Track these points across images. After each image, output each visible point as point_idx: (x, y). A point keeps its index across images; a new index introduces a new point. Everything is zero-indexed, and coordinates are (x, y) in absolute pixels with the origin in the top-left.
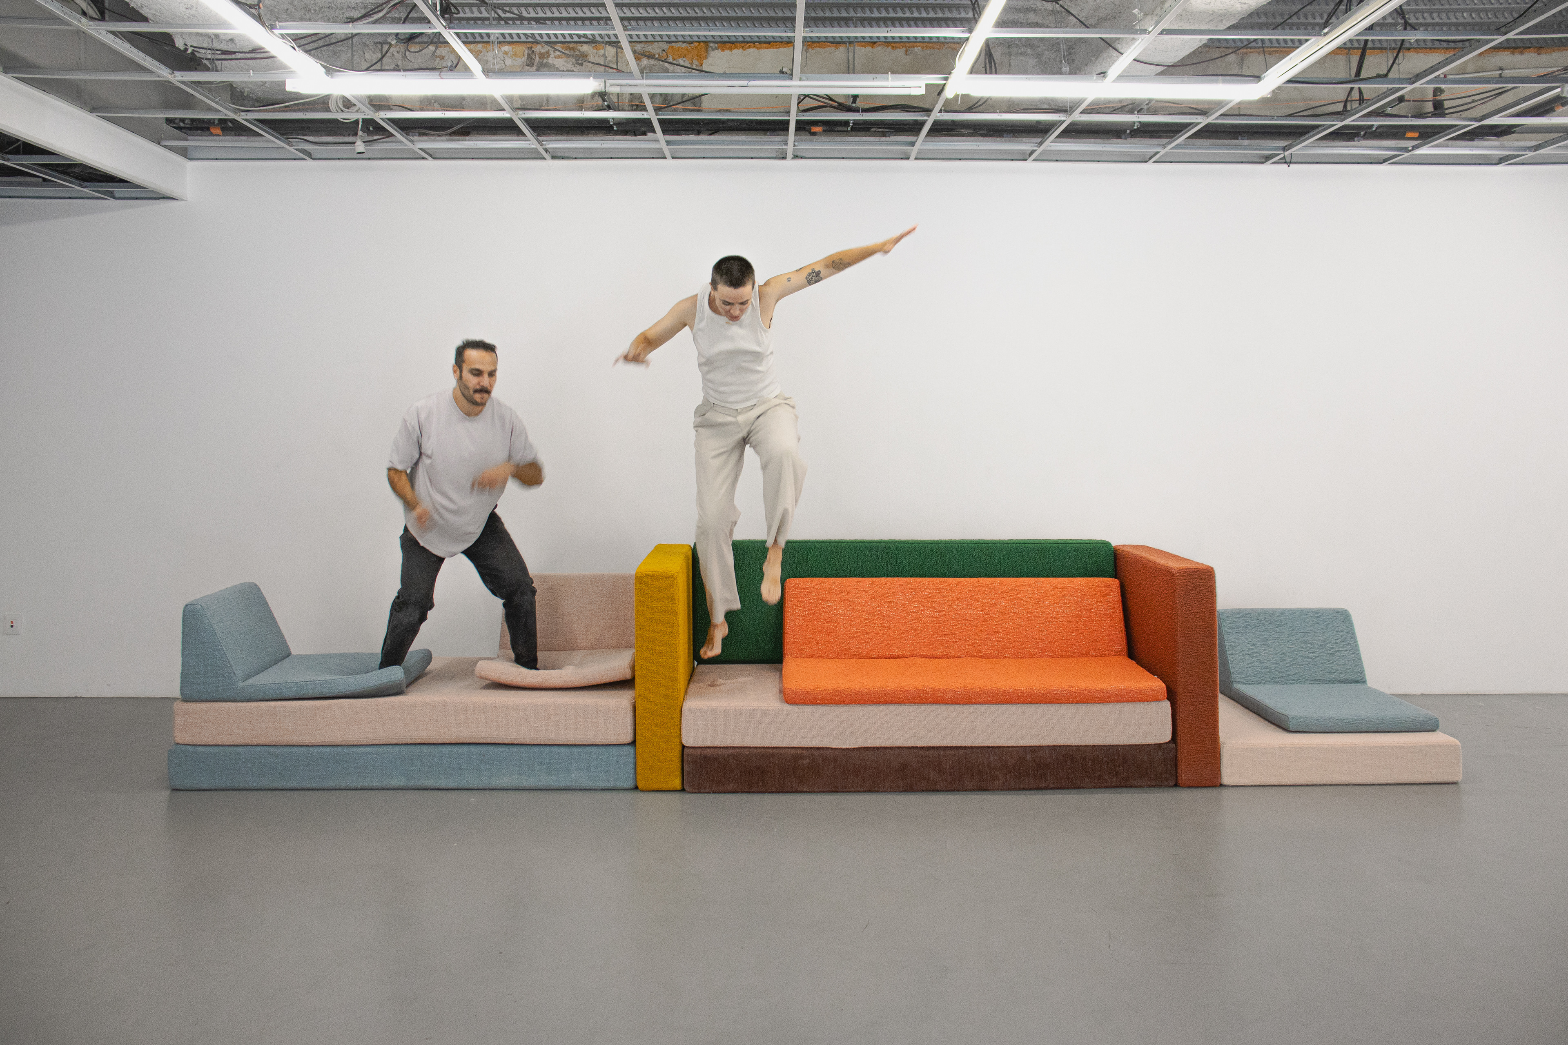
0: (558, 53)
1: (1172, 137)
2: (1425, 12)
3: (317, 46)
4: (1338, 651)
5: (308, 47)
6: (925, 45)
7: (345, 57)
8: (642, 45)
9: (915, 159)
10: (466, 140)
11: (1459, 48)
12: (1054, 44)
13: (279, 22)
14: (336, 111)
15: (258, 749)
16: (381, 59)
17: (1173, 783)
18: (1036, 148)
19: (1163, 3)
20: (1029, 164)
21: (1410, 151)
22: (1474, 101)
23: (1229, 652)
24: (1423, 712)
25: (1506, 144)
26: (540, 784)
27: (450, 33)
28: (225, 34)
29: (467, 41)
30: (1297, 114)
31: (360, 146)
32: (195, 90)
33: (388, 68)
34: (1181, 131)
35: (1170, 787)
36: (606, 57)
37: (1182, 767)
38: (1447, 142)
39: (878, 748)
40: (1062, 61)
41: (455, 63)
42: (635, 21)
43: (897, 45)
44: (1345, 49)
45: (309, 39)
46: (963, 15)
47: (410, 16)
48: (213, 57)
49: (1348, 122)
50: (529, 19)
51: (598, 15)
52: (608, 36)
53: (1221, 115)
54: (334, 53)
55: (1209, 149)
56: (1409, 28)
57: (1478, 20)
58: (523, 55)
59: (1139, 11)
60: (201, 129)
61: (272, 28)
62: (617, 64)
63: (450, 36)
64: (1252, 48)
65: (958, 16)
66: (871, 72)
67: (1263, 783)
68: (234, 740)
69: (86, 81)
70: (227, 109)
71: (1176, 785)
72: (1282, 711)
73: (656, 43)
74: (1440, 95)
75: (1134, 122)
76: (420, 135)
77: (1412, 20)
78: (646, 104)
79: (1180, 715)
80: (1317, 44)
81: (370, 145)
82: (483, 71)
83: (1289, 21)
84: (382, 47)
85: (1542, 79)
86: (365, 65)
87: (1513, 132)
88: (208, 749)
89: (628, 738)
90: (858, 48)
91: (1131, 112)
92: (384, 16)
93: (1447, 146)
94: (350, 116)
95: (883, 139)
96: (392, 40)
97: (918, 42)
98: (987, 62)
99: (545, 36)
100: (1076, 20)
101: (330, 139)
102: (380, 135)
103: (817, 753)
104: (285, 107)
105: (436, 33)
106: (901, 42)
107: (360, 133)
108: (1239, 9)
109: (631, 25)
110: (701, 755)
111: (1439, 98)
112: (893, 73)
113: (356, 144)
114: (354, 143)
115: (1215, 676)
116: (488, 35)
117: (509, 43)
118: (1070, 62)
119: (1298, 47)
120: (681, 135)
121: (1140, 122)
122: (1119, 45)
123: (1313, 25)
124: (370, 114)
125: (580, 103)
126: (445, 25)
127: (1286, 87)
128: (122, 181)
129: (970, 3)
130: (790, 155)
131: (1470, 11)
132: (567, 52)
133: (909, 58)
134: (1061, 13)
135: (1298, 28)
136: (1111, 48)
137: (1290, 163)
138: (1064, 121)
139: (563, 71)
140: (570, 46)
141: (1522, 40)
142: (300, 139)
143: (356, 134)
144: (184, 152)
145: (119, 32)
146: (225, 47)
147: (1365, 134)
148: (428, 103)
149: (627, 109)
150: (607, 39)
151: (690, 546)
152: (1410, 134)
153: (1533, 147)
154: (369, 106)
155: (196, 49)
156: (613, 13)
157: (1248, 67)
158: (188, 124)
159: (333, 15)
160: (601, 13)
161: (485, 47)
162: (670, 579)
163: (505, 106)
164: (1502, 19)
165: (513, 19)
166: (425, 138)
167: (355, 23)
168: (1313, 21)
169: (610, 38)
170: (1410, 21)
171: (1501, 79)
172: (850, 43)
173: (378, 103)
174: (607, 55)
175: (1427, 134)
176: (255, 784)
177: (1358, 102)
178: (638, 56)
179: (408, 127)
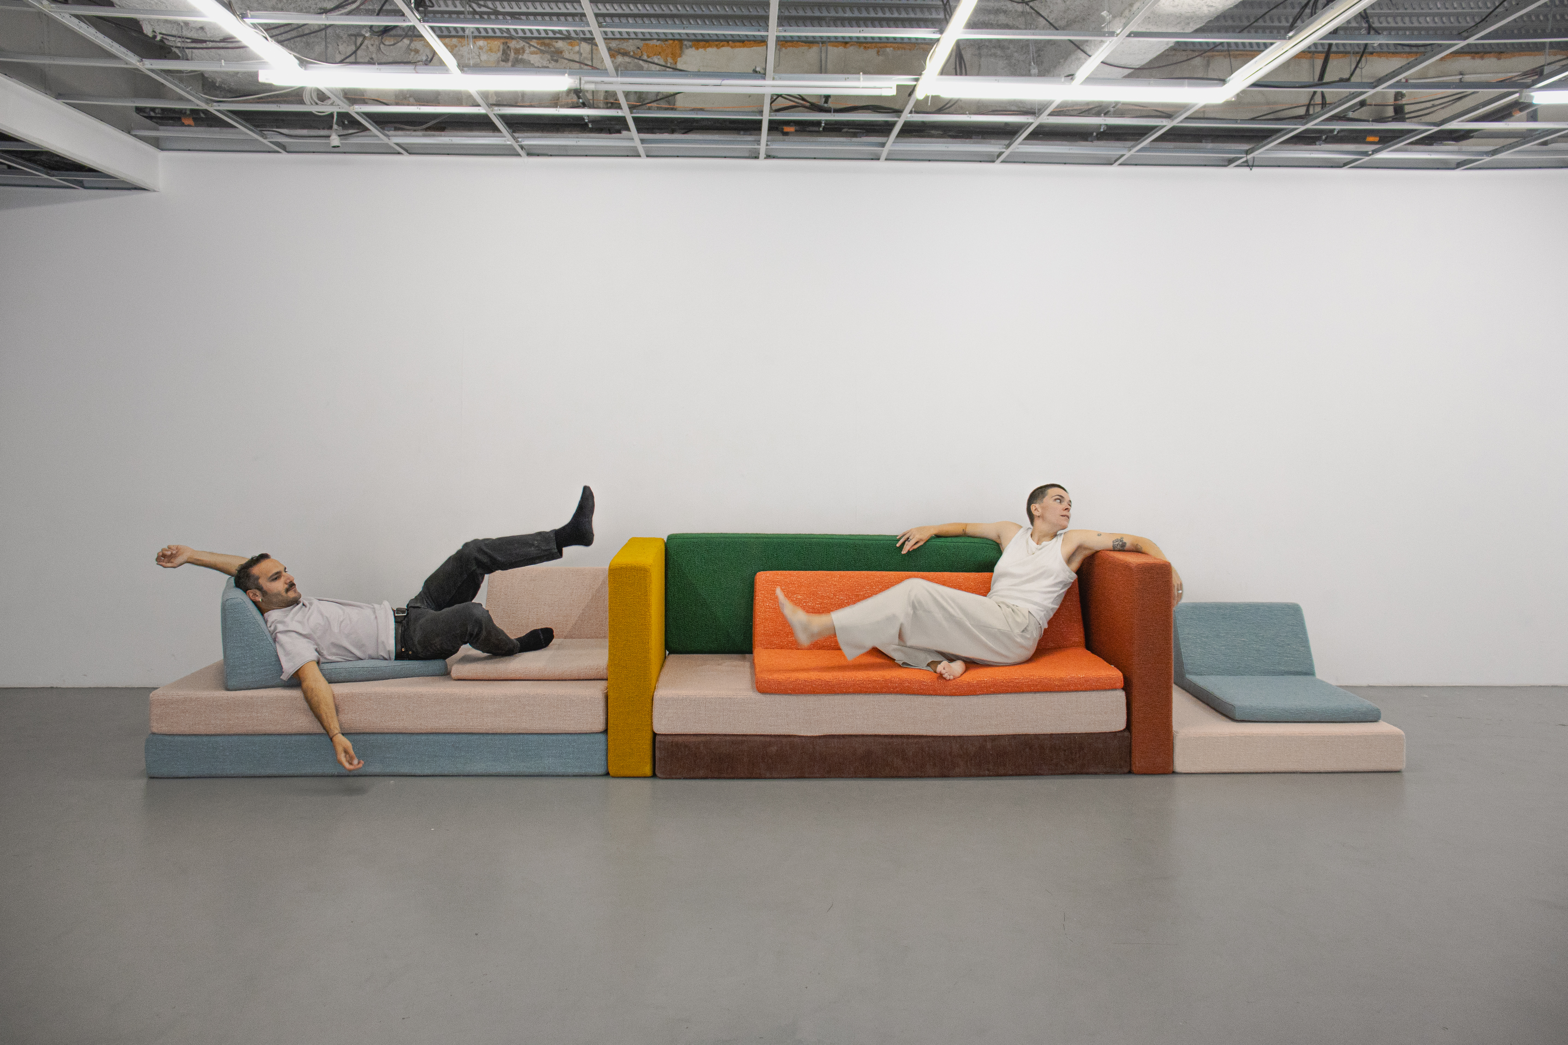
0: (532, 49)
1: (1137, 140)
2: (1389, 16)
3: (289, 37)
4: (1289, 644)
5: (280, 38)
6: (896, 45)
7: (318, 49)
8: (617, 42)
9: (886, 159)
10: (441, 136)
11: (1420, 53)
12: (1023, 46)
13: (251, 11)
14: (310, 104)
15: (235, 738)
16: (355, 52)
17: (1126, 770)
18: (1004, 150)
19: (1131, 5)
20: (997, 166)
21: (1370, 155)
22: (1434, 106)
23: (1182, 644)
24: (1367, 703)
25: (1464, 148)
26: (514, 771)
27: (424, 27)
28: (195, 22)
29: (443, 35)
30: (1261, 118)
31: (335, 140)
32: (165, 79)
33: (363, 61)
34: (1145, 134)
35: (1125, 773)
36: (581, 54)
37: (1136, 754)
38: (1405, 147)
39: (844, 736)
40: (1030, 62)
41: (430, 57)
42: (610, 18)
43: (868, 45)
44: (1308, 53)
45: (282, 30)
46: (934, 16)
47: (384, 8)
48: (183, 45)
49: (1310, 126)
50: (504, 14)
51: (573, 11)
52: (583, 32)
53: (1187, 118)
54: (308, 44)
55: (1173, 152)
56: (1372, 32)
57: (1440, 24)
58: (499, 50)
59: (1108, 13)
60: (172, 118)
61: (243, 16)
62: (592, 61)
63: (425, 30)
64: (1217, 51)
65: (930, 17)
66: (843, 72)
67: (1213, 771)
68: (212, 730)
69: (50, 66)
70: (199, 99)
71: (1130, 772)
72: (1229, 701)
73: (631, 41)
74: (1401, 99)
75: (1101, 125)
76: (396, 129)
77: (1376, 25)
78: (620, 102)
79: (1135, 705)
80: (1282, 47)
81: (345, 139)
82: (459, 66)
83: (1255, 24)
84: (356, 39)
85: (1500, 84)
86: (339, 58)
87: (1472, 137)
88: (185, 739)
89: (600, 727)
90: (830, 48)
91: (1098, 114)
92: (358, 7)
93: (1406, 151)
94: (324, 109)
95: (854, 139)
96: (366, 32)
97: (890, 43)
98: (958, 63)
99: (520, 32)
100: (1045, 22)
101: (305, 132)
102: (354, 129)
103: (784, 740)
104: (259, 98)
105: (411, 26)
106: (872, 43)
107: (335, 126)
108: (1206, 12)
109: (605, 22)
110: (672, 742)
111: (1399, 102)
112: (865, 73)
113: (331, 138)
114: (329, 137)
115: (1170, 668)
116: (463, 29)
117: (484, 38)
118: (1039, 63)
119: (1263, 51)
120: (655, 133)
121: (1107, 125)
122: (1087, 47)
123: (1279, 29)
124: (345, 108)
125: (555, 100)
126: (419, 17)
127: (1251, 91)
128: (91, 170)
129: (941, 3)
130: (762, 154)
131: (1433, 15)
132: (543, 48)
133: (881, 58)
134: (1032, 15)
135: (1264, 32)
136: (1079, 51)
137: (1253, 166)
138: (1032, 123)
139: (538, 67)
140: (545, 42)
141: (1483, 45)
142: (274, 131)
143: (331, 128)
144: (156, 143)
145: (82, 16)
146: (195, 35)
147: (1326, 138)
148: (403, 97)
149: (601, 106)
150: (582, 36)
151: (663, 539)
152: (1370, 139)
153: (1490, 151)
154: (344, 100)
155: (165, 36)
156: (588, 8)
157: (1214, 70)
158: (159, 114)
159: (306, 5)
160: (576, 9)
161: (460, 42)
162: (642, 572)
163: (479, 100)
164: (1464, 24)
165: (488, 14)
166: (400, 133)
167: (328, 14)
168: (1279, 24)
169: (585, 35)
170: (1374, 26)
171: (1461, 84)
172: (823, 43)
173: (353, 96)
174: (582, 51)
175: (1387, 139)
176: (232, 772)
177: (1321, 106)
178: (613, 53)
179: (384, 121)
